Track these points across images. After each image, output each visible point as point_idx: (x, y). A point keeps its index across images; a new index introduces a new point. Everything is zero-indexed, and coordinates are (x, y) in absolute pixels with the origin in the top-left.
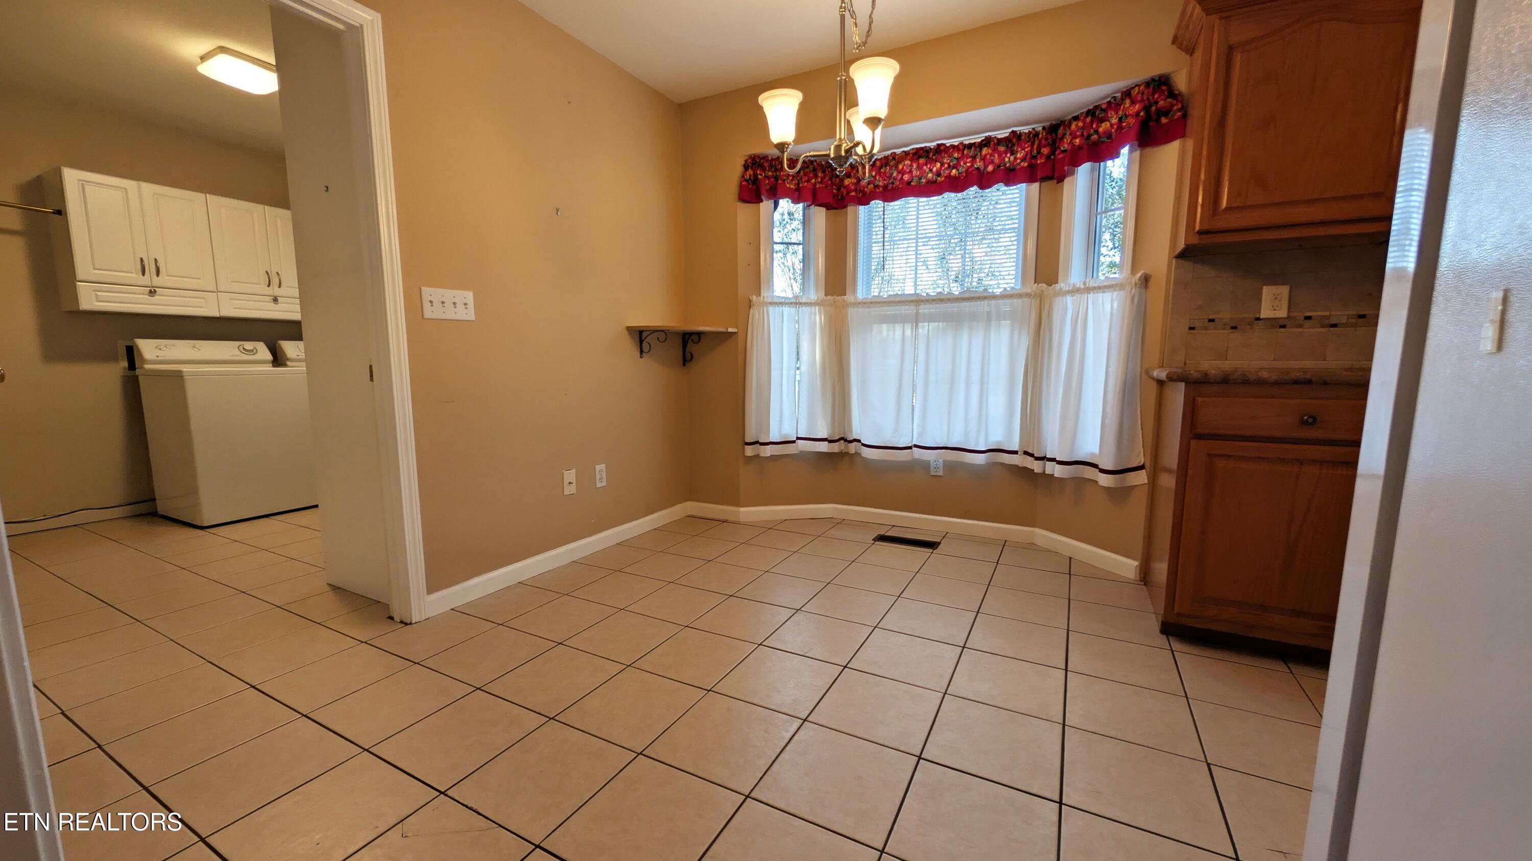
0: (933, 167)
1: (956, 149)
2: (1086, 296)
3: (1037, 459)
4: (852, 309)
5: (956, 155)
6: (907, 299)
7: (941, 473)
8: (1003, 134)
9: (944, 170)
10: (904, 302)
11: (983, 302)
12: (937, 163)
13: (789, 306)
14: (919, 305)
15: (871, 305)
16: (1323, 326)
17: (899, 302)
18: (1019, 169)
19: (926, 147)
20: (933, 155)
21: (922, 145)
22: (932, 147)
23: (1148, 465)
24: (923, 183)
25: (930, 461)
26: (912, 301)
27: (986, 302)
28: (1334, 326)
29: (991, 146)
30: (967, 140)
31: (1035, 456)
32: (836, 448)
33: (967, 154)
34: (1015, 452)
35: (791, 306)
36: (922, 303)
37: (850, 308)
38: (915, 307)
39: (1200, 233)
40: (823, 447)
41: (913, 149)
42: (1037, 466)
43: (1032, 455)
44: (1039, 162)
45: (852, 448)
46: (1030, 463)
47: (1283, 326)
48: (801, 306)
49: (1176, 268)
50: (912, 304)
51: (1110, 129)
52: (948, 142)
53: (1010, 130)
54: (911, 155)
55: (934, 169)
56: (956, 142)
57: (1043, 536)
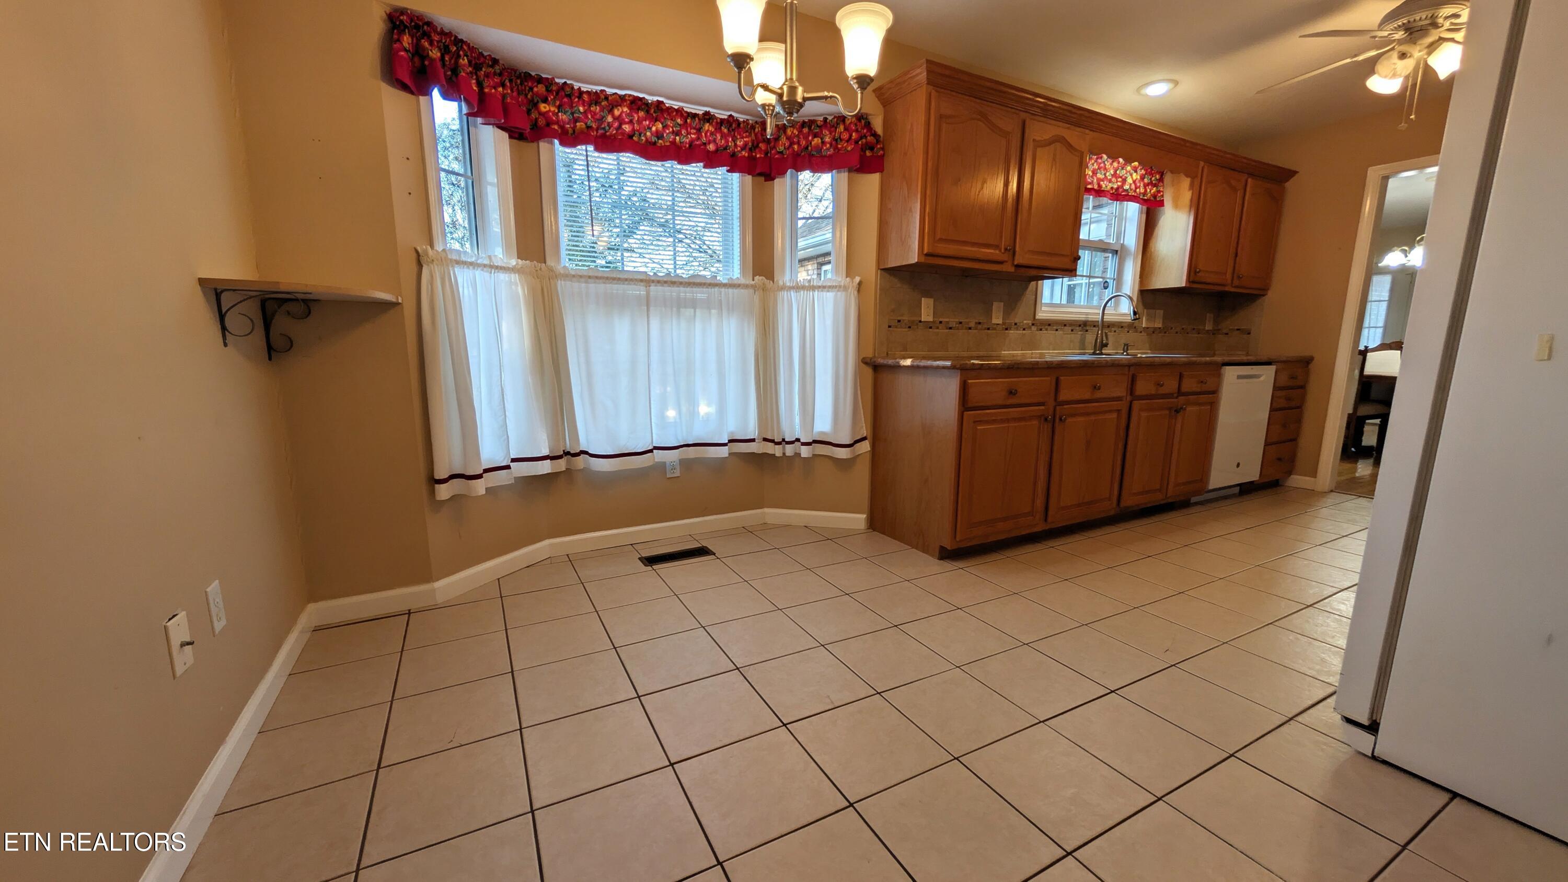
0: (653, 125)
1: (679, 114)
2: (811, 293)
3: (779, 443)
4: (563, 282)
5: (679, 121)
6: (635, 278)
7: (677, 473)
8: (722, 114)
9: (667, 134)
10: (631, 280)
11: (713, 289)
12: (658, 122)
13: (482, 270)
14: (649, 286)
15: (590, 280)
16: (947, 329)
17: (626, 280)
18: (741, 157)
19: (644, 98)
20: (655, 112)
21: (641, 95)
22: (650, 102)
23: (868, 437)
24: (643, 141)
25: (665, 463)
26: (641, 281)
27: (716, 289)
28: (950, 328)
29: (714, 123)
30: (690, 108)
31: (776, 441)
32: (561, 465)
33: (690, 124)
34: (753, 440)
35: (485, 269)
36: (652, 284)
37: (559, 282)
38: (645, 288)
39: (927, 255)
40: (545, 467)
41: (630, 95)
42: (777, 451)
43: (772, 441)
44: (758, 156)
45: (581, 461)
46: (770, 449)
47: (931, 328)
48: (496, 271)
49: (880, 279)
50: (642, 284)
51: (820, 145)
52: (668, 103)
53: (729, 113)
54: (628, 102)
55: (654, 129)
56: (676, 105)
57: (773, 514)
